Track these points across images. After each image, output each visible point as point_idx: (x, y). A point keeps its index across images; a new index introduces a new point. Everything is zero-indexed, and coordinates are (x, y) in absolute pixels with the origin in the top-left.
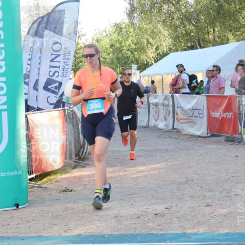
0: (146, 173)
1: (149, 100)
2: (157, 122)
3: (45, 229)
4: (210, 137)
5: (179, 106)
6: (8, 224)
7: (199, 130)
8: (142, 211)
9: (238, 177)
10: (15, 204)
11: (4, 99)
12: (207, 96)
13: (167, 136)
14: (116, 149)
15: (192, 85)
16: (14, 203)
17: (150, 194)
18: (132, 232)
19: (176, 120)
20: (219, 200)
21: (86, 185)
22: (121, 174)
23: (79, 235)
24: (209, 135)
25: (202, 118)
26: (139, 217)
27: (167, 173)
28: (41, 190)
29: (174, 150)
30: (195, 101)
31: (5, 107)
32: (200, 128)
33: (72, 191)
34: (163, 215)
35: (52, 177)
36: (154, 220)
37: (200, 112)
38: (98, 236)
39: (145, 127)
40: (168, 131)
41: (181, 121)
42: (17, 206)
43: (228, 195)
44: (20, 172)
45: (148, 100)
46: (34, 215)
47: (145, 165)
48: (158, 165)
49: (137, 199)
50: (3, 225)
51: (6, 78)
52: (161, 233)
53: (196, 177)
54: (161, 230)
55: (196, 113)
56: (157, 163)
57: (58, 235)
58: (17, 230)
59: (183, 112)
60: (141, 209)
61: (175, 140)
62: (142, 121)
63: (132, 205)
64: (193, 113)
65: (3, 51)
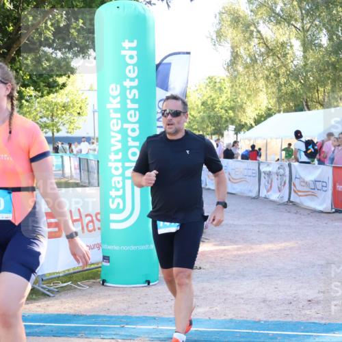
0: (277, 252)
1: (261, 168)
2: (269, 193)
4: (334, 213)
5: (297, 177)
6: (146, 303)
7: (321, 205)
8: (291, 296)
10: (147, 281)
12: (334, 167)
13: (284, 210)
14: (231, 222)
15: (309, 152)
16: (145, 280)
17: (291, 276)
18: (290, 320)
19: (292, 192)
21: (214, 263)
22: (249, 252)
23: (232, 319)
24: (334, 210)
25: (326, 191)
26: (291, 303)
29: (298, 226)
30: (318, 171)
32: (324, 202)
33: (200, 268)
34: (318, 302)
36: (309, 308)
37: (324, 184)
39: (254, 198)
40: (284, 204)
41: (299, 194)
42: (149, 282)
44: (152, 247)
45: (259, 168)
47: (271, 242)
48: (287, 244)
49: (279, 282)
50: (141, 304)
52: (323, 322)
54: (322, 318)
55: (319, 185)
56: (285, 241)
57: (207, 318)
58: (158, 310)
59: (303, 184)
60: (288, 293)
61: (295, 215)
62: (250, 191)
63: (276, 288)
64: (315, 185)
65: (137, 112)
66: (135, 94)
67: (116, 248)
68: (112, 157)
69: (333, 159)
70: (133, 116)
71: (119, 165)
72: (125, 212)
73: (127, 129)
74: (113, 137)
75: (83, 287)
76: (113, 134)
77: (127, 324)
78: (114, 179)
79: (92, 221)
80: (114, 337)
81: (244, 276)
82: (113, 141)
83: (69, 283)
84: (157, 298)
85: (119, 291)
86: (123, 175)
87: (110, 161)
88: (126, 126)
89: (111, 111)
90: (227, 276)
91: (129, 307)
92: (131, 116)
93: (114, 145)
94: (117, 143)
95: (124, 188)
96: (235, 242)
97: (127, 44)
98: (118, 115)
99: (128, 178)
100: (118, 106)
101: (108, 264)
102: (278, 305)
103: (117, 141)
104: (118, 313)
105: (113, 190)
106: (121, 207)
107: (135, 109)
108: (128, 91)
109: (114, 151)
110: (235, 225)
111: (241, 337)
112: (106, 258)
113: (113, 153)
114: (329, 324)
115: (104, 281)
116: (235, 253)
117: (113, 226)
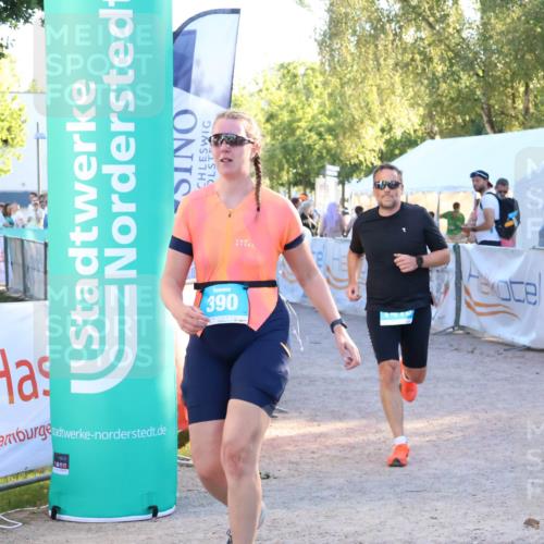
0: (434, 438)
5: (473, 273)
8: (467, 535)
10: (150, 508)
11: (131, 255)
13: (447, 346)
15: (508, 224)
16: (146, 506)
17: (465, 491)
21: (297, 464)
22: (372, 437)
25: (535, 303)
27: (484, 438)
29: (478, 380)
32: (530, 329)
33: (268, 476)
37: (531, 289)
40: (445, 333)
41: (478, 309)
42: (154, 511)
44: (163, 430)
47: (420, 416)
49: (440, 505)
51: (137, 206)
55: (519, 291)
56: (450, 413)
59: (486, 289)
60: (460, 529)
61: (470, 356)
63: (432, 518)
64: (511, 291)
65: (132, 140)
67: (85, 435)
68: (77, 236)
70: (123, 147)
71: (92, 253)
75: (9, 524)
76: (78, 187)
79: (31, 377)
81: (363, 492)
82: (79, 202)
85: (89, 530)
86: (99, 274)
87: (73, 245)
88: (106, 169)
89: (76, 137)
90: (326, 493)
92: (119, 148)
93: (81, 210)
94: (88, 207)
96: (341, 417)
98: (92, 147)
100: (92, 127)
101: (65, 472)
103: (89, 202)
107: (128, 134)
108: (112, 96)
110: (342, 380)
112: (61, 459)
113: (78, 229)
115: (56, 510)
117: (78, 387)
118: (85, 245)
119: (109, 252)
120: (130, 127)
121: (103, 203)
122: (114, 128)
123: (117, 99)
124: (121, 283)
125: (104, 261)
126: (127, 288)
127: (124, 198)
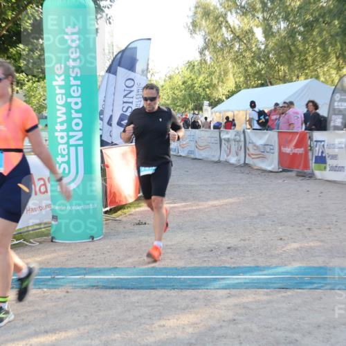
1: (221, 135)
2: (229, 157)
3: (119, 261)
4: (281, 172)
5: (250, 142)
6: (84, 256)
7: (270, 166)
8: (215, 244)
9: (309, 211)
11: (80, 135)
12: (279, 132)
13: (239, 171)
14: (189, 183)
16: (89, 236)
17: (223, 227)
18: (205, 265)
19: (247, 156)
20: (291, 234)
22: (194, 208)
24: (281, 170)
25: (273, 153)
26: (212, 251)
27: (239, 207)
28: (115, 223)
29: (246, 184)
30: (267, 136)
31: (81, 142)
32: (272, 164)
33: (145, 224)
34: (235, 249)
35: (125, 211)
36: (226, 254)
37: (272, 147)
38: (172, 269)
39: (216, 162)
40: (241, 166)
41: (253, 156)
42: (92, 238)
43: (300, 229)
44: (96, 205)
46: (108, 247)
47: (217, 199)
48: (231, 200)
49: (209, 232)
50: (79, 257)
52: (233, 266)
53: (268, 211)
54: (234, 263)
55: (268, 148)
56: (230, 197)
59: (255, 148)
60: (214, 242)
61: (247, 175)
62: (214, 156)
63: (205, 238)
64: (264, 148)
65: (79, 88)
66: (77, 73)
69: (278, 125)
70: (76, 91)
71: (64, 134)
72: (70, 175)
73: (71, 103)
74: (59, 110)
75: (34, 244)
76: (58, 107)
77: (58, 275)
78: (60, 147)
79: (45, 185)
80: (41, 287)
81: (181, 229)
82: (59, 113)
83: (21, 241)
84: (96, 250)
85: (65, 246)
86: (67, 143)
87: (56, 131)
88: (69, 100)
89: (57, 87)
91: (67, 260)
92: (74, 91)
93: (59, 117)
94: (62, 116)
95: (68, 154)
97: (69, 30)
98: (63, 91)
99: (72, 146)
100: (63, 83)
101: (56, 223)
102: (199, 253)
103: (63, 114)
104: (55, 265)
105: (60, 156)
106: (67, 172)
107: (78, 86)
108: (71, 70)
109: (60, 123)
110: (191, 186)
111: (156, 282)
112: (55, 218)
113: (58, 124)
114: (238, 267)
115: (53, 238)
116: (181, 209)
118: (62, 131)
119: (71, 134)
120: (79, 82)
121: (68, 113)
122: (72, 83)
123: (73, 72)
124: (76, 146)
125: (69, 137)
126: (79, 148)
127: (77, 111)
